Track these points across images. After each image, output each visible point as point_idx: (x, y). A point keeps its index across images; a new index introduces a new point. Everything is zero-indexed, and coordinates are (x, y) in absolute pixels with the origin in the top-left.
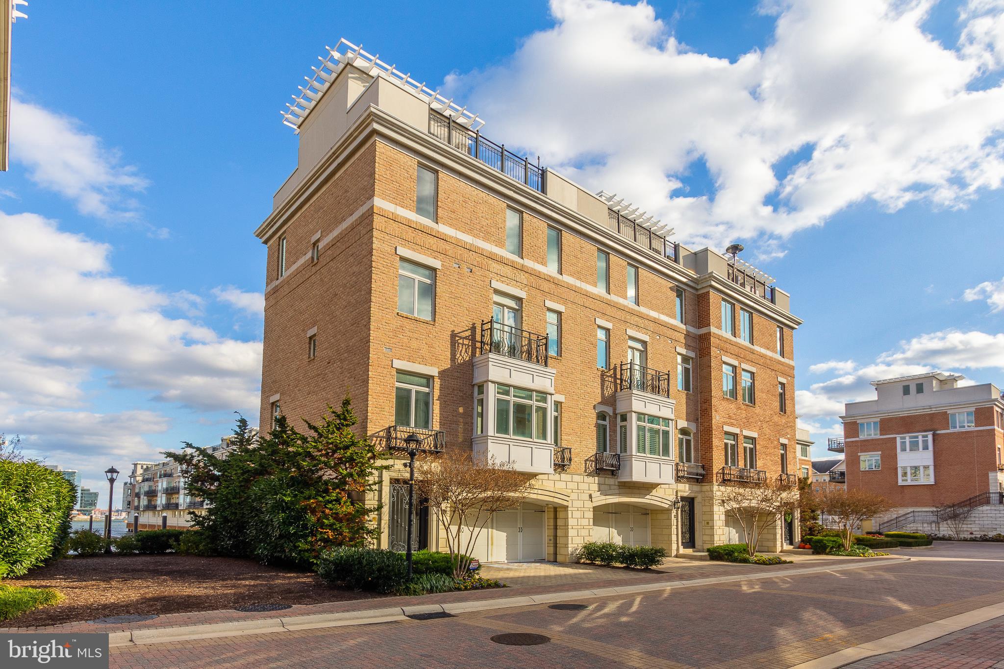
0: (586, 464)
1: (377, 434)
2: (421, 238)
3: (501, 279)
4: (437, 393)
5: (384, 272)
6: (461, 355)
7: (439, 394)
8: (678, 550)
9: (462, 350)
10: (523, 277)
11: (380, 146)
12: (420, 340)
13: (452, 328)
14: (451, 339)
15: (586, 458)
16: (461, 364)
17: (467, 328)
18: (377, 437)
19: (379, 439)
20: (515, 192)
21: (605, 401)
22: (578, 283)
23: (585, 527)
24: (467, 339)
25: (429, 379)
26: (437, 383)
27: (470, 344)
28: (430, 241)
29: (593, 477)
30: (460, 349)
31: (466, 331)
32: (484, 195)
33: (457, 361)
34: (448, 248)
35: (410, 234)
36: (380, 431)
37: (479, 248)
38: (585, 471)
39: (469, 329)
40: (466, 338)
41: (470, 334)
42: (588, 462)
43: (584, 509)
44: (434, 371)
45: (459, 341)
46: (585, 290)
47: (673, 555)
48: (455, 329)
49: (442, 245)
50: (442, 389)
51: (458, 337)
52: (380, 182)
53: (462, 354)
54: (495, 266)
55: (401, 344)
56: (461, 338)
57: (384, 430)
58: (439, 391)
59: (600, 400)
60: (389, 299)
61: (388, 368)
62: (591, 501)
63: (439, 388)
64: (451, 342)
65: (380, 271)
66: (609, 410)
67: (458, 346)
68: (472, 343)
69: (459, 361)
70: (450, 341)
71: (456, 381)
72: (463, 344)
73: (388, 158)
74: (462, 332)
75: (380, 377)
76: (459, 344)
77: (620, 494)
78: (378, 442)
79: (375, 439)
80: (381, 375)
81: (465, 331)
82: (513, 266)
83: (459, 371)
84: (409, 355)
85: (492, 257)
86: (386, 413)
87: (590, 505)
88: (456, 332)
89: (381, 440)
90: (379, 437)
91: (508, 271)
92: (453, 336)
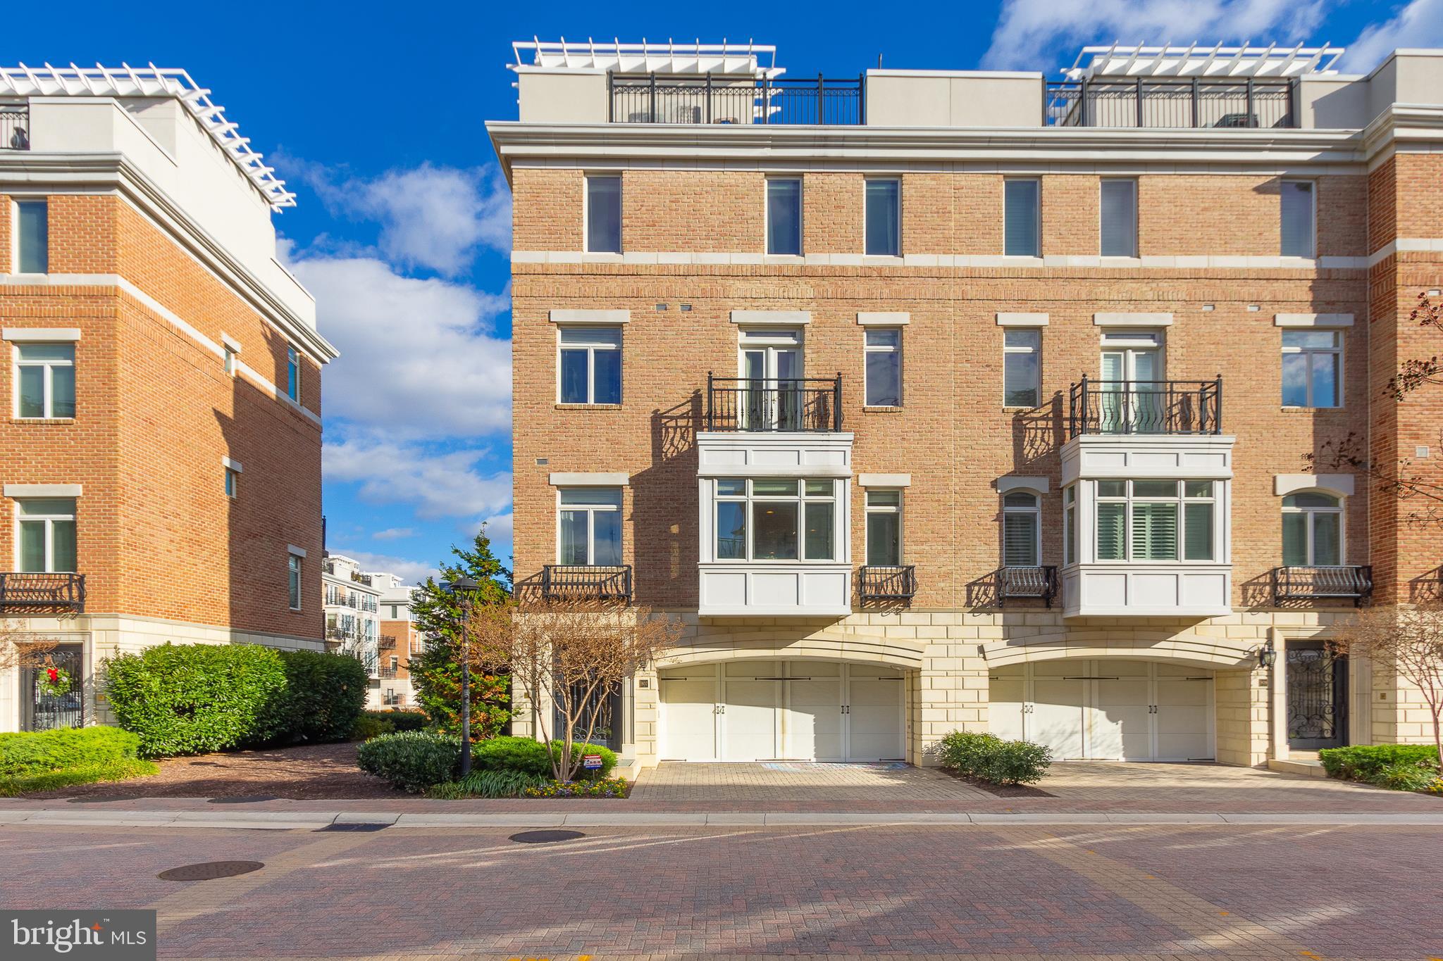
0: (969, 592)
1: (529, 581)
2: (593, 286)
3: (753, 304)
4: (628, 509)
5: (532, 353)
6: (672, 444)
7: (632, 511)
8: (1271, 751)
9: (674, 437)
10: (806, 289)
11: (520, 175)
12: (597, 436)
13: (656, 406)
14: (652, 425)
15: (971, 580)
16: (673, 459)
17: (685, 400)
18: (528, 585)
19: (531, 587)
20: (772, 147)
21: (1023, 467)
22: (946, 261)
23: (965, 705)
24: (684, 418)
25: (613, 492)
26: (628, 496)
27: (690, 424)
28: (608, 285)
29: (989, 613)
30: (671, 435)
31: (683, 405)
32: (714, 176)
33: (666, 455)
34: (641, 285)
35: (574, 287)
36: (533, 576)
37: (704, 267)
38: (969, 603)
39: (688, 402)
40: (682, 417)
41: (690, 408)
42: (976, 588)
43: (963, 673)
44: (622, 478)
45: (668, 424)
46: (966, 269)
47: (1254, 762)
48: (659, 407)
49: (630, 284)
50: (636, 503)
51: (666, 417)
52: (521, 227)
53: (675, 443)
54: (739, 286)
55: (563, 449)
56: (672, 418)
57: (540, 573)
58: (632, 507)
59: (1011, 468)
60: (541, 390)
61: (543, 488)
62: (984, 658)
63: (631, 502)
64: (653, 428)
65: (524, 353)
66: (1040, 485)
67: (667, 432)
68: (693, 422)
69: (669, 455)
70: (650, 427)
71: (664, 486)
72: (675, 428)
73: (534, 187)
74: (674, 409)
75: (531, 502)
76: (667, 429)
77: (1067, 643)
78: (530, 591)
79: (525, 587)
80: (532, 498)
81: (680, 406)
82: (781, 274)
83: (669, 470)
84: (578, 462)
85: (730, 274)
86: (541, 551)
87: (983, 666)
88: (662, 411)
89: (534, 588)
90: (531, 584)
91: (771, 286)
92: (657, 419)
